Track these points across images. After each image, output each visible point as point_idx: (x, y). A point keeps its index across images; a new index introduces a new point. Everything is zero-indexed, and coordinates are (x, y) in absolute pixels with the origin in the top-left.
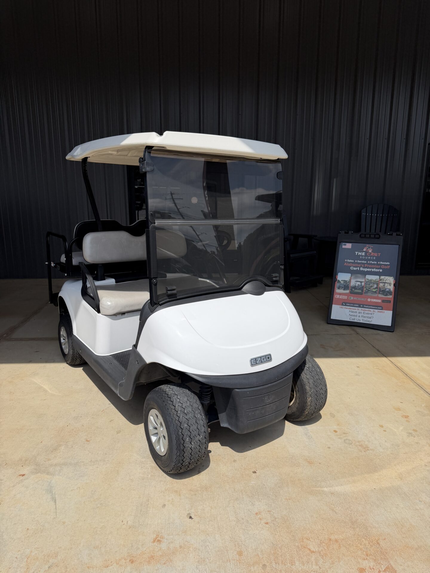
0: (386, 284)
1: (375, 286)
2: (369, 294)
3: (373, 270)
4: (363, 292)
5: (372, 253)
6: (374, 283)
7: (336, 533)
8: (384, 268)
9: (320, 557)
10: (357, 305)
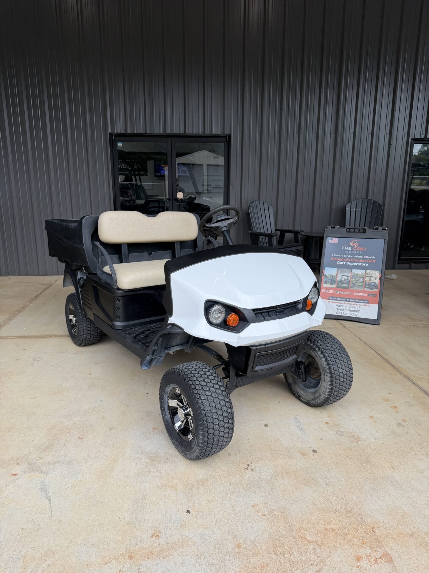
0: (372, 278)
1: (362, 280)
2: (355, 288)
3: (359, 264)
4: (350, 287)
5: (358, 247)
6: (360, 277)
7: (332, 523)
8: (370, 262)
9: (317, 546)
10: (343, 299)
